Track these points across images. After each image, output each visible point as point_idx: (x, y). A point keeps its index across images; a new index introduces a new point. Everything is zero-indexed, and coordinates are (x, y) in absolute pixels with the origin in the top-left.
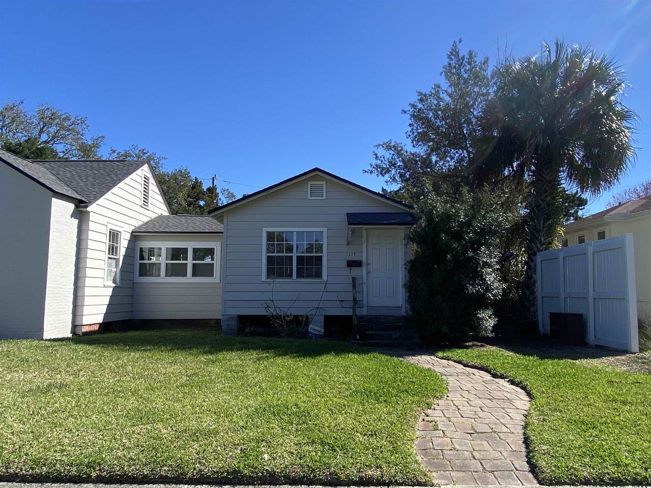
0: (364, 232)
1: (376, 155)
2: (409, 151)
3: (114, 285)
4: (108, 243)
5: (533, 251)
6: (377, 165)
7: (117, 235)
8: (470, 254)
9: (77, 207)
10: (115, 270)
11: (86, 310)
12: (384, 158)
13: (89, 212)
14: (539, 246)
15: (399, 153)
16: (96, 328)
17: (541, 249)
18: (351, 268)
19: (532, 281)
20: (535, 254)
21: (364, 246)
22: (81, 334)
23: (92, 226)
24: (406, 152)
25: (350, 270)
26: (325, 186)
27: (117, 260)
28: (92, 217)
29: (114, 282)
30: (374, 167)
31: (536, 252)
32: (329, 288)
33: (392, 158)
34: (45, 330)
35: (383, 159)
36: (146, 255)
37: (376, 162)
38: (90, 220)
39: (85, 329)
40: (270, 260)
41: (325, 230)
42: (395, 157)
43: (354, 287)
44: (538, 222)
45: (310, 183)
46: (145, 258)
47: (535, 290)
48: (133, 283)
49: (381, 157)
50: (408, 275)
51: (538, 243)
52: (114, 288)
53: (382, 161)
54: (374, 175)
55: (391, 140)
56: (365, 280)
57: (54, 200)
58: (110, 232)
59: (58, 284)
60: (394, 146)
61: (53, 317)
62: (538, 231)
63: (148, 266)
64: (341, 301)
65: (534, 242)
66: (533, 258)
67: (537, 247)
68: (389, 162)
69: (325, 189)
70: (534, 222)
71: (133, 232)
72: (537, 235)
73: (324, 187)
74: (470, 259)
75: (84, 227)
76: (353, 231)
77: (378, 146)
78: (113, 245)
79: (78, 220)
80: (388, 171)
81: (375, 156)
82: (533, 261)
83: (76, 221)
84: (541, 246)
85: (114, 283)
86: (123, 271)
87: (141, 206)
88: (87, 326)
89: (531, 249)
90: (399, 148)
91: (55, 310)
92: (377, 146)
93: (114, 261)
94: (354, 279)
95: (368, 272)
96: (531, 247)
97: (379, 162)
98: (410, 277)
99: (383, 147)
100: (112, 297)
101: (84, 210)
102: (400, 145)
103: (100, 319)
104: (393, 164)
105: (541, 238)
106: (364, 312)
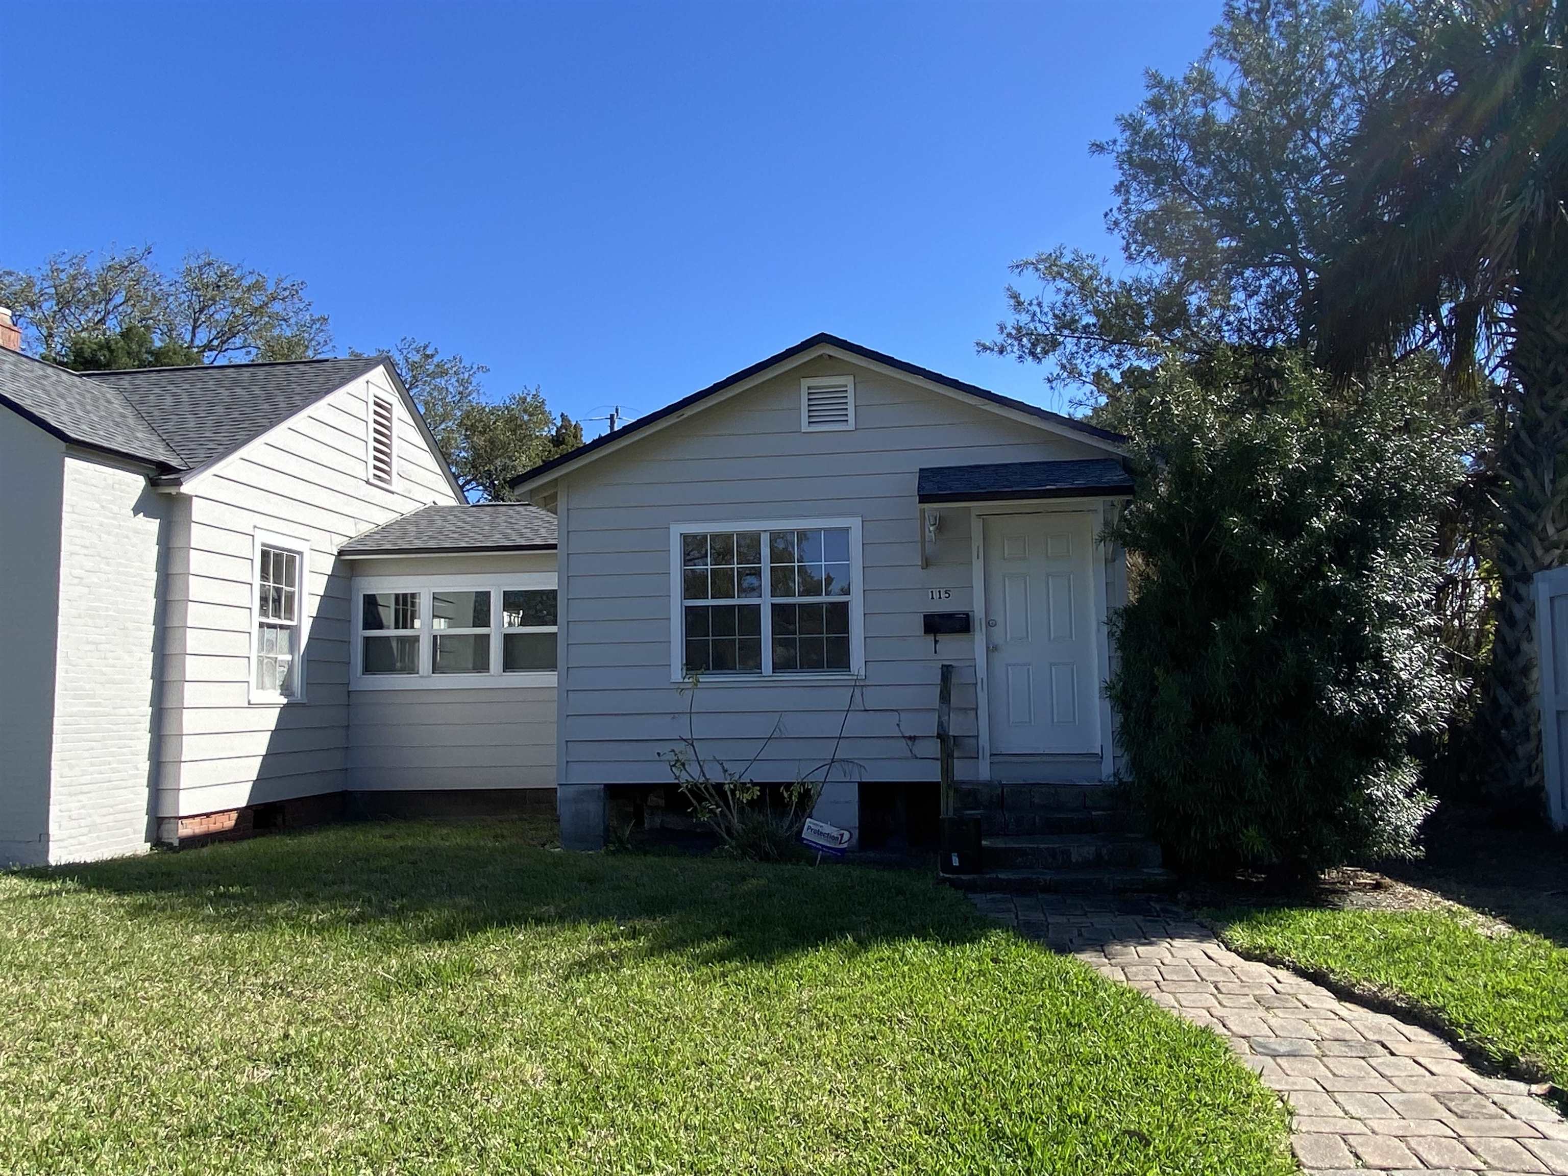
0: (976, 526)
1: (1015, 297)
2: (1115, 279)
3: (285, 701)
4: (257, 582)
5: (1519, 568)
6: (1019, 329)
7: (291, 561)
8: (1336, 579)
9: (152, 483)
10: (289, 657)
11: (187, 775)
12: (1040, 305)
13: (188, 499)
14: (1539, 552)
15: (1086, 289)
16: (229, 822)
17: (1547, 561)
18: (940, 637)
19: (1521, 661)
20: (1526, 578)
21: (978, 566)
22: (176, 843)
23: (198, 535)
24: (1109, 282)
25: (936, 642)
26: (850, 389)
27: (293, 632)
28: (199, 510)
29: (286, 689)
30: (1009, 335)
31: (1530, 570)
32: (873, 699)
33: (1065, 305)
34: (51, 838)
35: (1038, 310)
36: (388, 615)
37: (1017, 316)
38: (194, 519)
39: (186, 830)
40: (694, 618)
41: (854, 524)
42: (1075, 299)
43: (945, 697)
44: (1535, 475)
45: (806, 383)
46: (385, 622)
47: (1531, 691)
48: (349, 692)
49: (1030, 304)
50: (1119, 653)
51: (1535, 540)
52: (285, 709)
53: (1034, 314)
54: (1011, 357)
55: (1062, 247)
56: (982, 673)
57: (71, 464)
58: (265, 555)
59: (98, 705)
60: (1069, 266)
61: (81, 797)
62: (1535, 507)
63: (394, 644)
64: (910, 738)
65: (1524, 541)
66: (1523, 589)
67: (1533, 555)
68: (1056, 316)
69: (851, 400)
70: (1522, 478)
71: (341, 553)
72: (1532, 518)
73: (850, 394)
74: (1333, 597)
75: (177, 542)
76: (941, 525)
77: (1020, 267)
78: (278, 591)
79: (158, 520)
80: (1053, 344)
81: (1012, 302)
82: (1519, 598)
83: (153, 525)
84: (1547, 550)
85: (286, 696)
86: (311, 658)
87: (367, 482)
88: (198, 819)
89: (1511, 562)
90: (1086, 273)
91: (88, 778)
92: (1017, 266)
93: (283, 635)
94: (947, 672)
95: (992, 649)
96: (1514, 555)
97: (1024, 318)
98: (1126, 663)
99: (1037, 270)
100: (276, 734)
101: (173, 491)
102: (1089, 261)
103: (240, 797)
104: (1066, 324)
105: (1545, 529)
106: (984, 771)
